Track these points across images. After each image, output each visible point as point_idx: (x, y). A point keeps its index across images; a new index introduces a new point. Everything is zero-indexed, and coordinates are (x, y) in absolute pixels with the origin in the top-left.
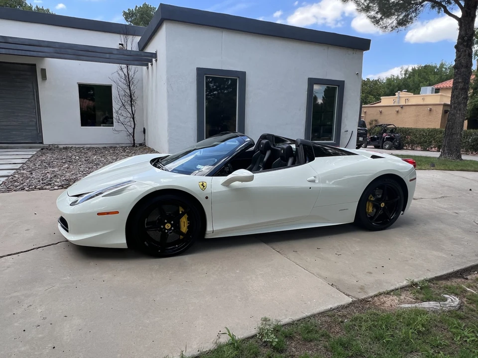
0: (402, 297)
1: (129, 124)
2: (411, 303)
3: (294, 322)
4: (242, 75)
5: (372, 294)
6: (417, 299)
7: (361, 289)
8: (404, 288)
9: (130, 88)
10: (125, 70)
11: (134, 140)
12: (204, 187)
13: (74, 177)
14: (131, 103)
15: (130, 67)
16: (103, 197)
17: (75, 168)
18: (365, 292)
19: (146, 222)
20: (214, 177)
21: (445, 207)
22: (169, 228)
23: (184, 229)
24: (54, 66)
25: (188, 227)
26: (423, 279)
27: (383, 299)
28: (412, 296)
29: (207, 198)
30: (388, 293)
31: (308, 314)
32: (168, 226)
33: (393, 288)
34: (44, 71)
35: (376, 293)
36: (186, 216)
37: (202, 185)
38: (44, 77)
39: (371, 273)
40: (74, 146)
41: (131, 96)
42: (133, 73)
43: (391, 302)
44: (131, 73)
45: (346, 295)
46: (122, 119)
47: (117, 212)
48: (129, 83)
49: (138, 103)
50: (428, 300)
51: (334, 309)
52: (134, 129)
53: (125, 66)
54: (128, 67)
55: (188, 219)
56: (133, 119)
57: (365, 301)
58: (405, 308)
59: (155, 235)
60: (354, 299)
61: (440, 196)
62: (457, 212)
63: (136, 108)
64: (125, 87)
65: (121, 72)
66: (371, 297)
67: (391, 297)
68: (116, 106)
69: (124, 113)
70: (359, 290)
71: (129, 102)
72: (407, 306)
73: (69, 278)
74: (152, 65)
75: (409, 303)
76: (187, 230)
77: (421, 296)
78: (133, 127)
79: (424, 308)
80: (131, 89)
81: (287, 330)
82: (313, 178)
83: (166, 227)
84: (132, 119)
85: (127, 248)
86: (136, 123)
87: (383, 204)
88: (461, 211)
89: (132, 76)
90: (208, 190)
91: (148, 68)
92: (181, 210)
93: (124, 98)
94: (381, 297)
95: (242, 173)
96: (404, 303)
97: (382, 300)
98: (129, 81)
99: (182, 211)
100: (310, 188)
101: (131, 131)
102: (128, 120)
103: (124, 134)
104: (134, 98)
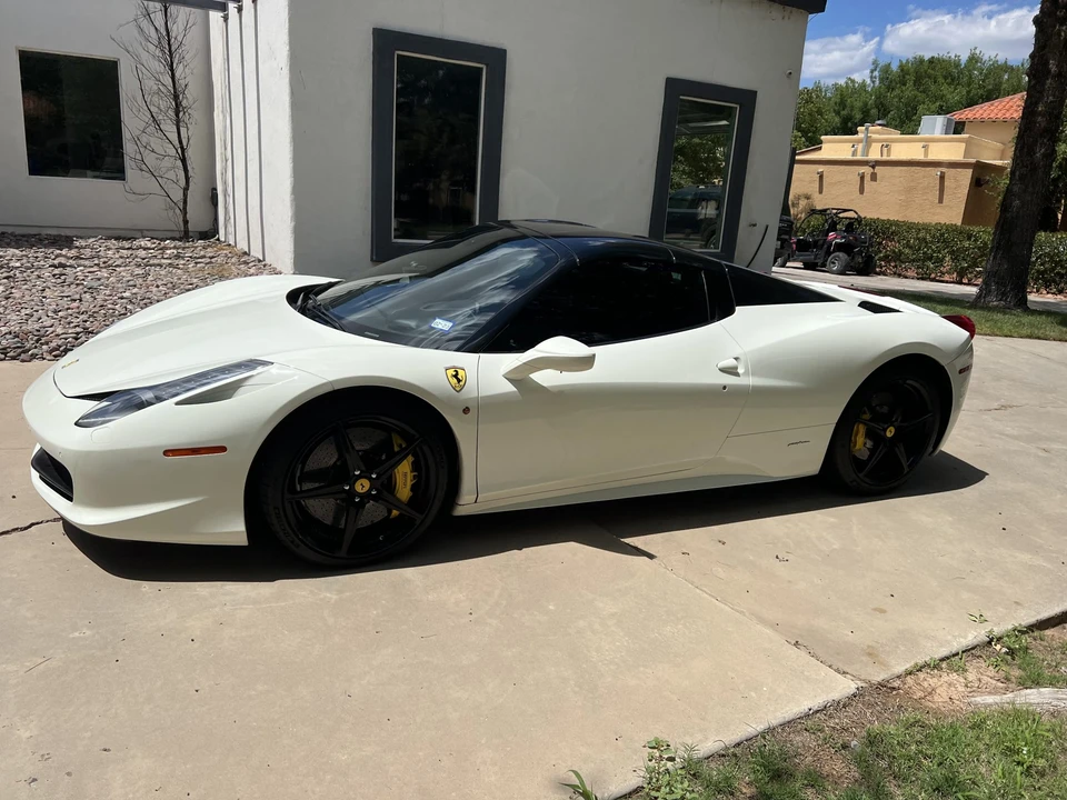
0: (972, 676)
1: (171, 175)
2: (995, 691)
3: (727, 748)
4: (496, 58)
5: (900, 669)
6: (1007, 679)
7: (870, 654)
8: (969, 650)
9: (172, 70)
10: (159, 19)
11: (186, 222)
12: (459, 381)
13: (37, 326)
14: (177, 115)
15: (173, 9)
16: (177, 404)
17: (27, 298)
18: (881, 663)
19: (298, 474)
20: (484, 356)
21: (1015, 433)
22: (365, 489)
23: (404, 491)
25: (413, 488)
26: (1010, 627)
27: (929, 680)
28: (992, 671)
29: (466, 410)
30: (935, 666)
31: (761, 727)
32: (362, 486)
33: (944, 652)
35: (908, 666)
36: (410, 459)
37: (456, 376)
39: (883, 611)
40: (10, 230)
41: (176, 97)
42: (181, 28)
43: (947, 691)
44: (176, 30)
45: (838, 671)
46: (150, 159)
47: (223, 449)
48: (171, 58)
49: (194, 116)
50: (1037, 682)
51: (817, 712)
52: (186, 189)
53: (158, 5)
54: (165, 7)
55: (415, 467)
56: (184, 161)
57: (884, 688)
58: (987, 706)
59: (322, 508)
60: (860, 684)
61: (996, 405)
62: (1045, 446)
63: (193, 132)
64: (159, 67)
65: (145, 24)
66: (899, 677)
67: (945, 678)
68: (132, 120)
69: (156, 143)
70: (864, 658)
71: (171, 113)
72: (990, 699)
73: (88, 633)
74: (240, 9)
75: (990, 693)
76: (411, 494)
77: (1016, 673)
78: (182, 182)
79: (1031, 704)
80: (177, 75)
81: (714, 771)
82: (730, 362)
83: (358, 488)
84: (179, 163)
85: (246, 544)
86: (190, 173)
87: (892, 429)
88: (1055, 446)
89: (180, 39)
90: (469, 391)
91: (226, 19)
92: (398, 443)
93: (155, 99)
94: (921, 675)
95: (561, 346)
96: (979, 690)
97: (926, 684)
98: (169, 51)
99: (400, 446)
100: (725, 388)
101: (177, 195)
102: (167, 163)
103: (158, 203)
104: (184, 103)
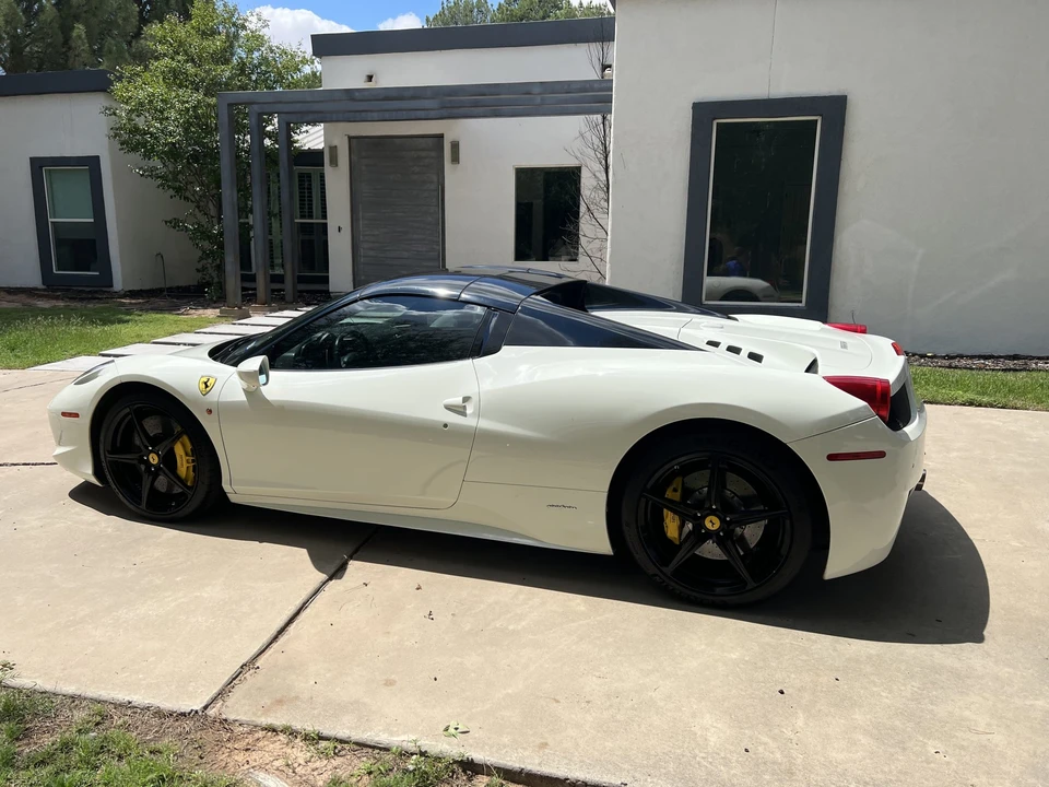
1: (600, 254)
8: (373, 748)
9: (606, 168)
12: (207, 386)
16: (75, 384)
22: (156, 463)
24: (472, 133)
29: (210, 411)
30: (310, 739)
32: (153, 458)
34: (455, 146)
36: (186, 444)
37: (206, 383)
38: (455, 159)
45: (216, 696)
47: (76, 415)
53: (599, 117)
54: (604, 118)
55: (193, 452)
57: (224, 726)
60: (209, 711)
65: (588, 134)
69: (589, 230)
71: (604, 202)
82: (458, 400)
83: (150, 459)
85: (100, 484)
87: (715, 520)
90: (213, 396)
98: (605, 153)
99: (177, 429)
100: (446, 426)
102: (597, 244)
